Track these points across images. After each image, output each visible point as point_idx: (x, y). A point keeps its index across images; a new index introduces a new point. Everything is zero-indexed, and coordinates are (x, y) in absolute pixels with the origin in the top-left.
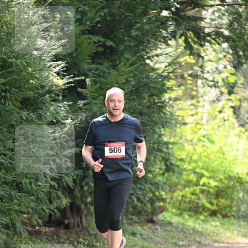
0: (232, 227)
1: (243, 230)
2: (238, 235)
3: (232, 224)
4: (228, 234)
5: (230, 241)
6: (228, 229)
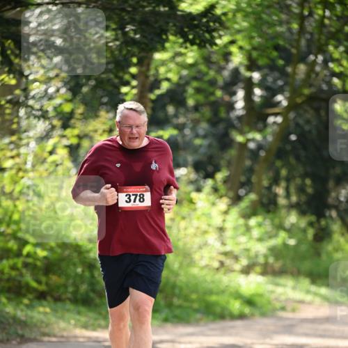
1: (83, 319)
2: (75, 326)
3: (68, 310)
4: (62, 324)
5: (65, 334)
6: (62, 318)
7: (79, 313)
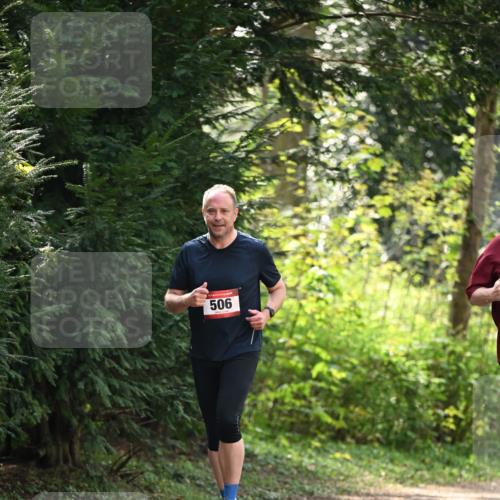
0: (375, 464)
1: (397, 469)
2: (387, 479)
3: (376, 457)
4: (369, 477)
5: (372, 491)
6: (368, 467)
7: (392, 461)
